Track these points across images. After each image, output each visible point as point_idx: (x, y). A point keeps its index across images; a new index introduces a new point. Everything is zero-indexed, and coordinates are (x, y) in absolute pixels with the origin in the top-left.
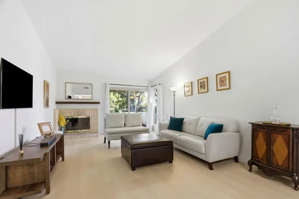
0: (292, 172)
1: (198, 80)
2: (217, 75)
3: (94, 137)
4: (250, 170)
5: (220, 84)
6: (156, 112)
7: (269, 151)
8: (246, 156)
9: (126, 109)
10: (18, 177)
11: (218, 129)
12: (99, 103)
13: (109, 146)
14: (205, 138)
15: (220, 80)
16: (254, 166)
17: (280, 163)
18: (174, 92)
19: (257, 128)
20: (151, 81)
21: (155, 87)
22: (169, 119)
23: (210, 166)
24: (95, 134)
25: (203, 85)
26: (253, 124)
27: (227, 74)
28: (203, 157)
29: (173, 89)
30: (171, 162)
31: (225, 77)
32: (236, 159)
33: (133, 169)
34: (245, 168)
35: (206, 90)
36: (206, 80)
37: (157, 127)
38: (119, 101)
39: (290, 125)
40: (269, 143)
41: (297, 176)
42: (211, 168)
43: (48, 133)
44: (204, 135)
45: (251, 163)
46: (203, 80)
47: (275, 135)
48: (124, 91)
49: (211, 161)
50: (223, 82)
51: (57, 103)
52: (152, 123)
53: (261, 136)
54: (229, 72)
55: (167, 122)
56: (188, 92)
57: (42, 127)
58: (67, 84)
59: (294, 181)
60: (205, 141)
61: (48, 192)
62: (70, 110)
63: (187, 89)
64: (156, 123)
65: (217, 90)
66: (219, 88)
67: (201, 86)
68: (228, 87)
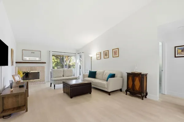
0: (141, 93)
1: (104, 52)
2: (113, 50)
3: (43, 83)
4: (126, 94)
5: (114, 54)
6: (80, 68)
7: (133, 85)
8: (125, 88)
9: (59, 67)
10: (9, 103)
11: (113, 76)
12: (45, 63)
13: (55, 88)
14: (107, 81)
15: (114, 52)
16: (128, 92)
17: (137, 89)
18: (91, 57)
19: (129, 75)
20: (77, 50)
21: (80, 54)
22: (88, 72)
23: (109, 93)
24: (43, 82)
25: (106, 54)
26: (127, 73)
27: (117, 50)
28: (106, 90)
29: (90, 56)
30: (90, 93)
31: (116, 51)
32: (121, 90)
33: (71, 97)
34: (124, 93)
35: (108, 57)
36: (107, 52)
37: (81, 76)
38: (55, 62)
39: (141, 73)
40: (133, 81)
41: (143, 94)
42: (110, 95)
43: (18, 81)
44: (106, 79)
45: (127, 91)
46: (106, 52)
47: (135, 78)
48: (60, 56)
49: (109, 91)
50: (115, 53)
51: (16, 63)
52: (78, 75)
53: (130, 78)
54: (118, 49)
55: (88, 73)
56: (99, 57)
57: (15, 77)
58: (23, 51)
59: (142, 96)
60: (107, 82)
61: (27, 111)
62: (26, 67)
63: (98, 56)
64: (80, 75)
65: (113, 57)
66: (114, 56)
67: (105, 55)
68: (117, 56)
